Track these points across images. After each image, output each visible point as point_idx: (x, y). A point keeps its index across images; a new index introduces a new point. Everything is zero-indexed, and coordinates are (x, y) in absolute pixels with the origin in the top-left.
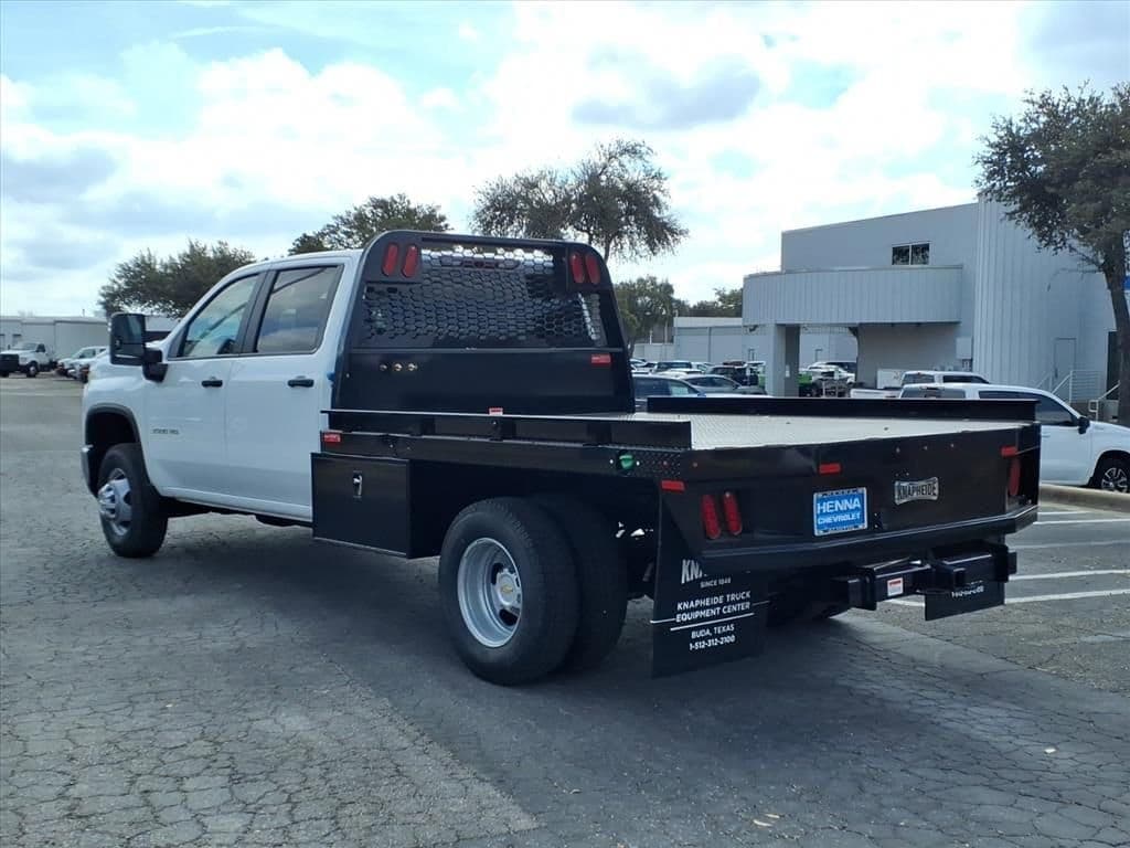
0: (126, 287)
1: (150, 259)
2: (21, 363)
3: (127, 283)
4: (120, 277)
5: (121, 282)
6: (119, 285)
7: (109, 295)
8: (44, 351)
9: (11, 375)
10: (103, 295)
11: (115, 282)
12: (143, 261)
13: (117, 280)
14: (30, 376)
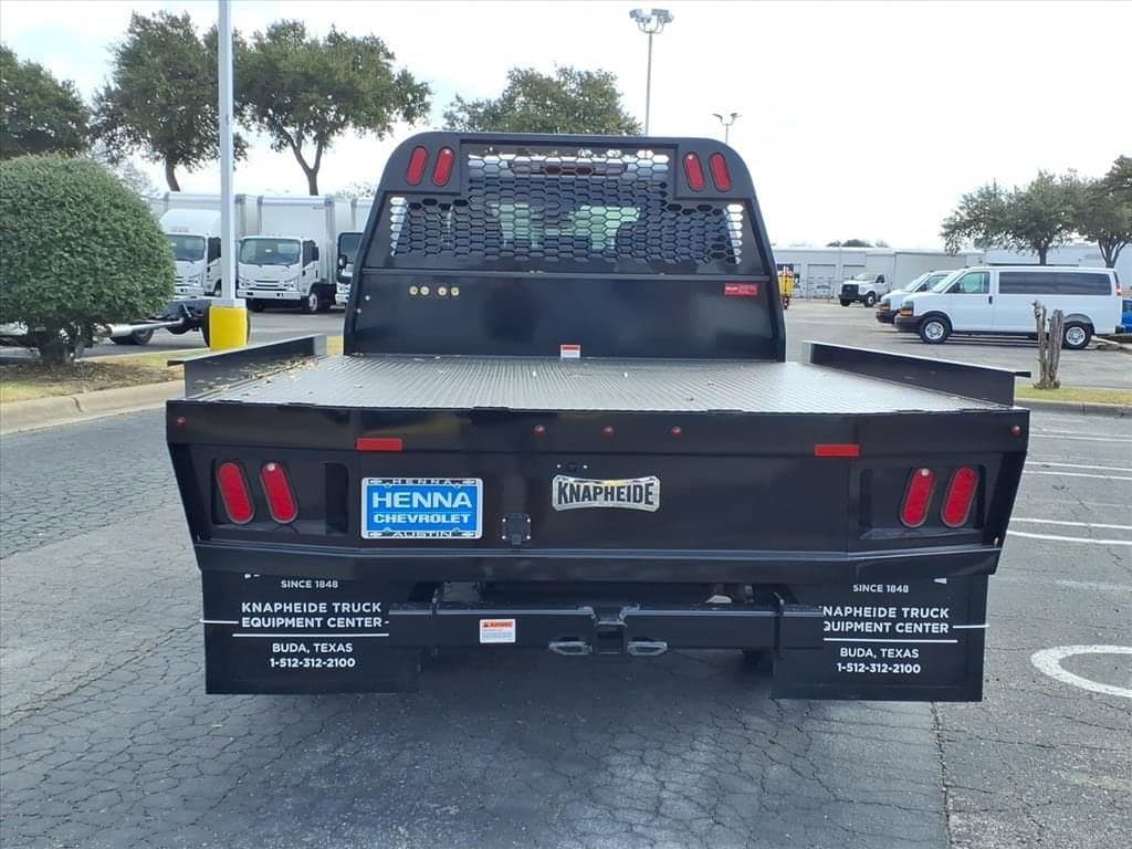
0: (968, 218)
1: (995, 190)
2: (860, 293)
3: (968, 214)
4: (961, 208)
5: (963, 213)
6: (962, 218)
7: (950, 226)
8: (883, 282)
9: (852, 305)
10: (945, 226)
11: (957, 213)
12: (988, 192)
13: (959, 211)
14: (867, 305)
